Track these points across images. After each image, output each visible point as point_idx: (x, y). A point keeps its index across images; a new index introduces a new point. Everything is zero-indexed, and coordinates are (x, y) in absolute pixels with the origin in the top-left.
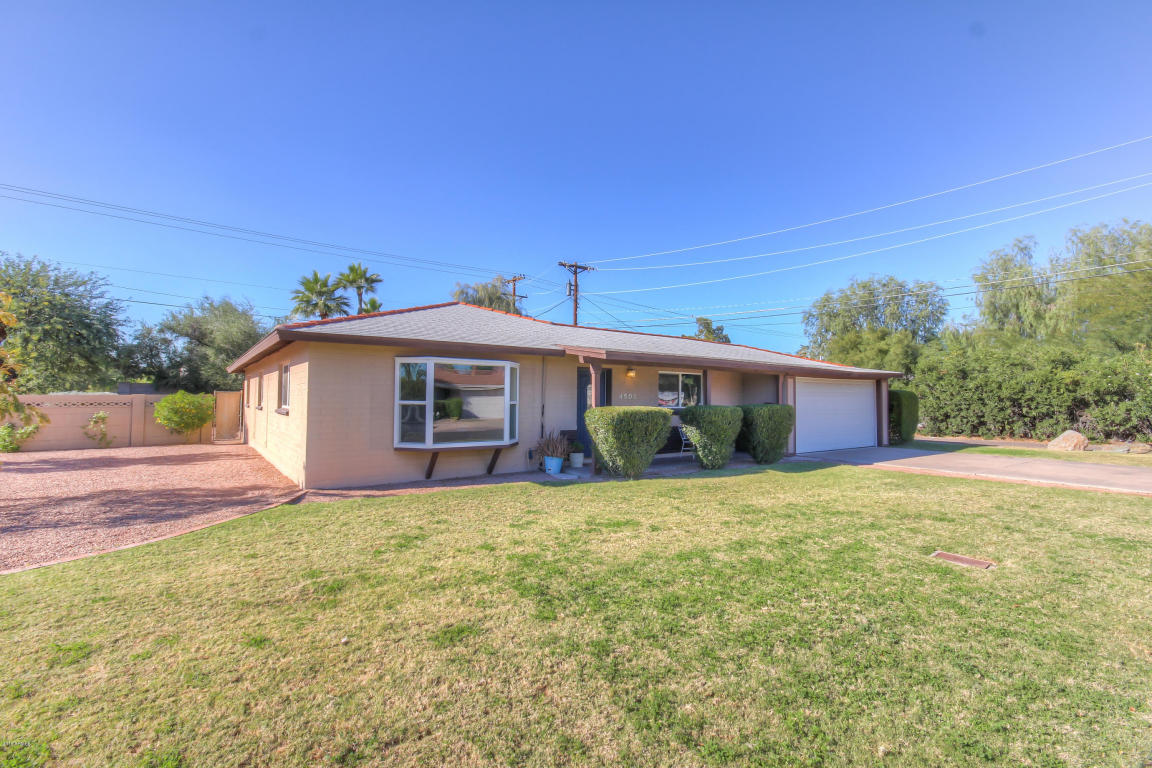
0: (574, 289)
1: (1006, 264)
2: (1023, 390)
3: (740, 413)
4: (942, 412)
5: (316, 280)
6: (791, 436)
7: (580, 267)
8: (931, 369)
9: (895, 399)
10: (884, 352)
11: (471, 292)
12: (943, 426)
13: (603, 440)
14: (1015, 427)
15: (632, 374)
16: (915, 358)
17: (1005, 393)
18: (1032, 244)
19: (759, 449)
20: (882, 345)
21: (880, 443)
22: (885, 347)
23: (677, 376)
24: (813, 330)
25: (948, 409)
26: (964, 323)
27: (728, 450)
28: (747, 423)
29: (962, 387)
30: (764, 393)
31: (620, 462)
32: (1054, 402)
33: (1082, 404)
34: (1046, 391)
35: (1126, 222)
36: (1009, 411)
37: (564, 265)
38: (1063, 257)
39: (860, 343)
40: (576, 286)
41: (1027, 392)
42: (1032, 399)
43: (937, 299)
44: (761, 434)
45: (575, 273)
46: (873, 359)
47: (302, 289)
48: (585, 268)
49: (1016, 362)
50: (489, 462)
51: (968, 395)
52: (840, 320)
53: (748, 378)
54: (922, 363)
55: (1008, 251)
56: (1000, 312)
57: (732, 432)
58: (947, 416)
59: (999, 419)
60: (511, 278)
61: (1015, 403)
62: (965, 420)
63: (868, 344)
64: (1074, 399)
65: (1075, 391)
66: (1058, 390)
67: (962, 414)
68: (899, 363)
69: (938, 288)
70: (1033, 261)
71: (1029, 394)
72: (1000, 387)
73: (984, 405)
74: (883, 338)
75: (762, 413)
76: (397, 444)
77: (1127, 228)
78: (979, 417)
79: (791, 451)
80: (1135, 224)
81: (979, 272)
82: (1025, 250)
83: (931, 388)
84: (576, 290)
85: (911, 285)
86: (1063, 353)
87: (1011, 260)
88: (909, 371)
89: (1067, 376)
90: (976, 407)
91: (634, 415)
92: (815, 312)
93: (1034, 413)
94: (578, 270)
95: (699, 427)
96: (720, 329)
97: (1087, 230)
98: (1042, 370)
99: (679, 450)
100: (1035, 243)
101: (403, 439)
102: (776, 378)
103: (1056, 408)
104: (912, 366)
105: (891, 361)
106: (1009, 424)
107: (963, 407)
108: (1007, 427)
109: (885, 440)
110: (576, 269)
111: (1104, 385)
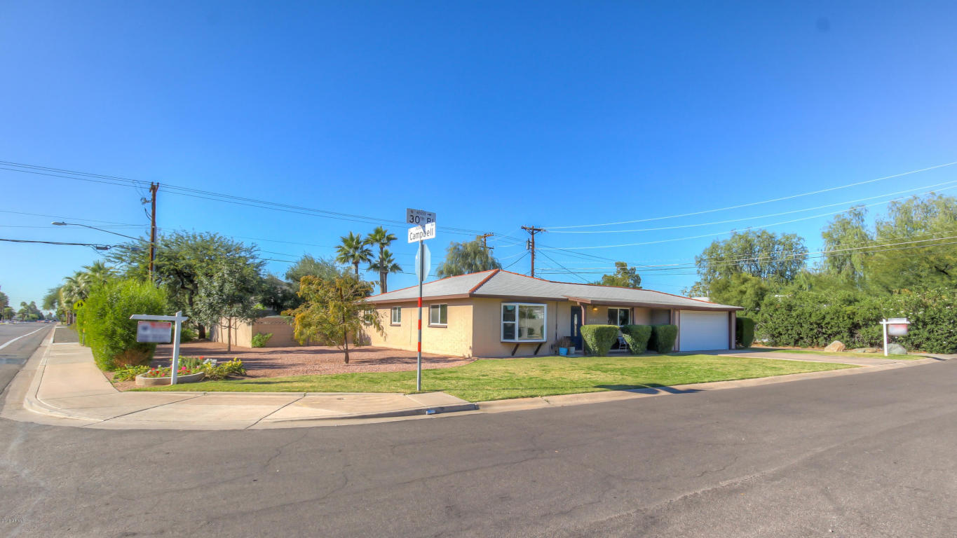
0: (532, 245)
1: (845, 225)
2: (824, 318)
3: (651, 329)
4: (777, 331)
5: (352, 239)
6: (677, 340)
7: (536, 230)
8: (771, 304)
9: (740, 323)
10: (743, 292)
11: (461, 248)
12: (778, 340)
13: (589, 339)
14: (820, 340)
15: (596, 309)
16: (763, 297)
17: (814, 319)
18: (863, 211)
19: (660, 346)
20: (743, 288)
21: (730, 348)
22: (745, 289)
23: (617, 310)
24: (704, 271)
25: (780, 330)
26: (815, 268)
27: (644, 346)
28: (654, 334)
29: (788, 315)
30: (664, 318)
31: (597, 349)
32: (841, 325)
33: (856, 326)
34: (836, 318)
35: (933, 194)
36: (815, 331)
37: (525, 229)
38: (886, 220)
39: (728, 286)
40: (533, 243)
41: (826, 319)
42: (828, 323)
43: (800, 247)
44: (661, 338)
45: (533, 234)
46: (736, 297)
47: (343, 245)
48: (539, 230)
49: (822, 301)
50: (535, 350)
51: (792, 320)
52: (723, 264)
53: (654, 311)
54: (766, 300)
55: (847, 216)
56: (838, 262)
57: (647, 337)
58: (780, 334)
59: (809, 335)
60: (483, 235)
61: (819, 325)
62: (790, 337)
63: (734, 287)
64: (853, 323)
65: (853, 319)
66: (843, 318)
67: (789, 332)
68: (752, 300)
69: (799, 239)
70: (865, 223)
71: (828, 319)
72: (810, 316)
73: (801, 326)
74: (743, 283)
75: (661, 328)
76: (502, 340)
77: (935, 198)
78: (799, 334)
79: (677, 349)
80: (940, 197)
81: (826, 231)
82: (858, 215)
83: (771, 316)
84: (533, 246)
85: (779, 237)
86: (849, 296)
87: (849, 223)
88: (758, 305)
89: (849, 309)
90: (797, 328)
91: (603, 328)
92: (705, 257)
93: (830, 332)
94: (535, 232)
95: (631, 335)
96: (633, 270)
97: (902, 201)
98: (835, 306)
99: (618, 348)
100: (866, 210)
101: (505, 338)
102: (669, 311)
103: (842, 329)
104: (760, 302)
105: (747, 298)
106: (816, 338)
107: (790, 328)
108: (815, 340)
109: (733, 346)
110: (534, 231)
111: (869, 315)
